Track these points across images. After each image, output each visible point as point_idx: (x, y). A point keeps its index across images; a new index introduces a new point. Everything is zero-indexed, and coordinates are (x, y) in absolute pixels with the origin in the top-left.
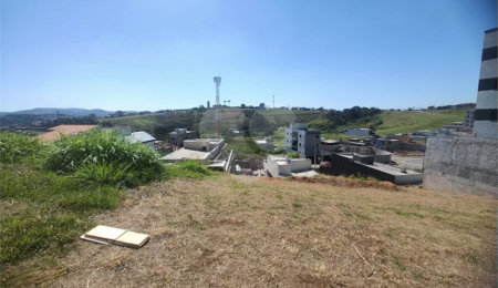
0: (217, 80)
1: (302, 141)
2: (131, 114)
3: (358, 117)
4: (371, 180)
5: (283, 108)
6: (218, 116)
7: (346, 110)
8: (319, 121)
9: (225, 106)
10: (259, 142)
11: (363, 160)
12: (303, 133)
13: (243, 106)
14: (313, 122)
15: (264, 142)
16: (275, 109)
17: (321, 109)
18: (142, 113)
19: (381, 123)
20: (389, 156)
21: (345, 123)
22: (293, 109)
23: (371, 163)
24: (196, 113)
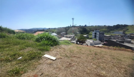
0: (73, 19)
1: (98, 35)
2: (52, 29)
3: (118, 28)
4: (122, 48)
5: (92, 26)
6: (73, 28)
7: (114, 26)
8: (104, 30)
9: (75, 26)
10: (84, 36)
11: (120, 42)
12: (98, 33)
13: (80, 26)
14: (102, 30)
15: (86, 36)
16: (89, 26)
17: (105, 26)
18: (54, 28)
19: (128, 30)
20: (131, 41)
21: (113, 30)
22: (95, 26)
23: (123, 43)
24: (67, 28)
